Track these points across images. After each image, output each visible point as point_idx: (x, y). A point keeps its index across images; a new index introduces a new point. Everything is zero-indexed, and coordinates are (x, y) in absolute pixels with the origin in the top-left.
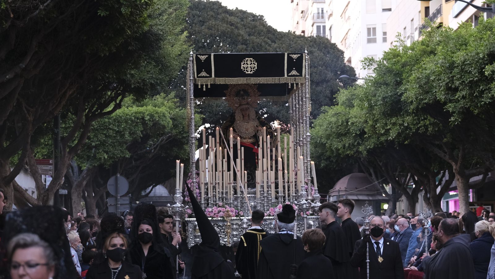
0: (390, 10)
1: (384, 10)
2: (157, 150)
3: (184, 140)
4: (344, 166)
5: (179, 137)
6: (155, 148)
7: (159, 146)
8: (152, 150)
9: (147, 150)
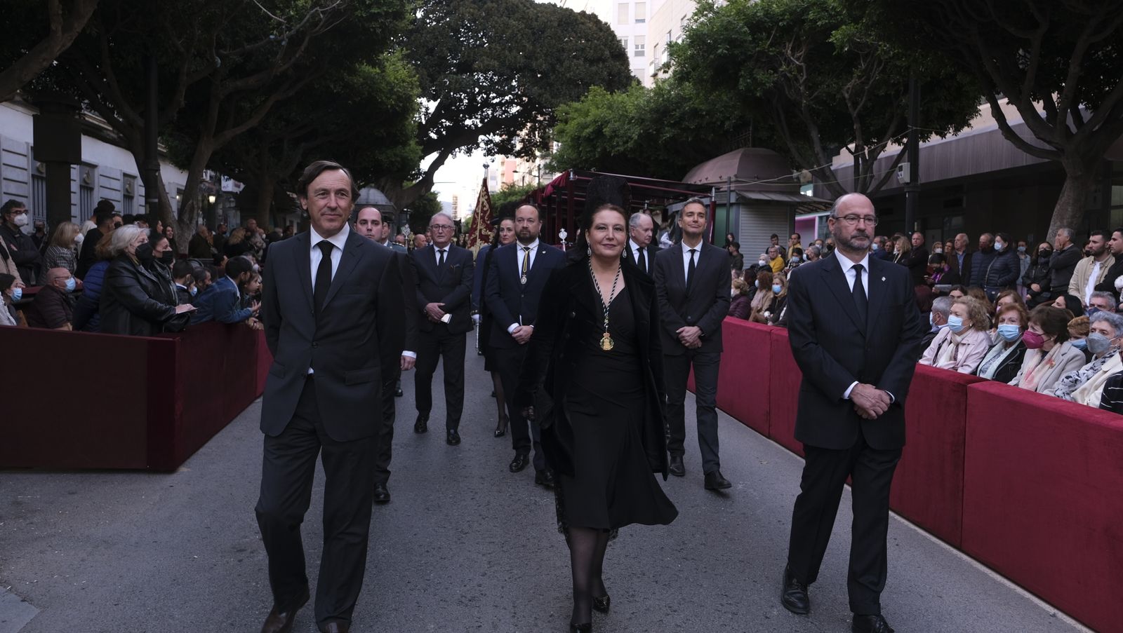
0: (643, 21)
1: (638, 21)
2: (303, 48)
3: (374, 25)
4: (710, 139)
5: (358, 13)
6: (295, 41)
7: (307, 39)
8: (283, 40)
9: (271, 42)
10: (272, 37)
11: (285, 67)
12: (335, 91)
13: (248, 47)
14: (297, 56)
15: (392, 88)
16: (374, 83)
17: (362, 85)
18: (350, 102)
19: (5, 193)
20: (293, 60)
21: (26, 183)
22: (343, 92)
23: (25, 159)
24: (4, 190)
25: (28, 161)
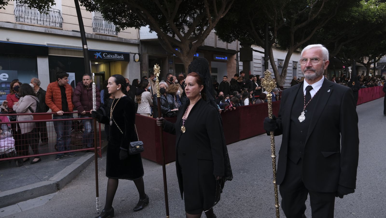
10: (308, 6)
11: (316, 16)
12: (347, 21)
13: (300, 12)
14: (320, 11)
15: (375, 14)
16: (365, 14)
17: (358, 15)
18: (353, 24)
19: (254, 71)
20: (318, 12)
21: (261, 67)
22: (351, 20)
23: (260, 61)
24: (254, 70)
25: (261, 61)
